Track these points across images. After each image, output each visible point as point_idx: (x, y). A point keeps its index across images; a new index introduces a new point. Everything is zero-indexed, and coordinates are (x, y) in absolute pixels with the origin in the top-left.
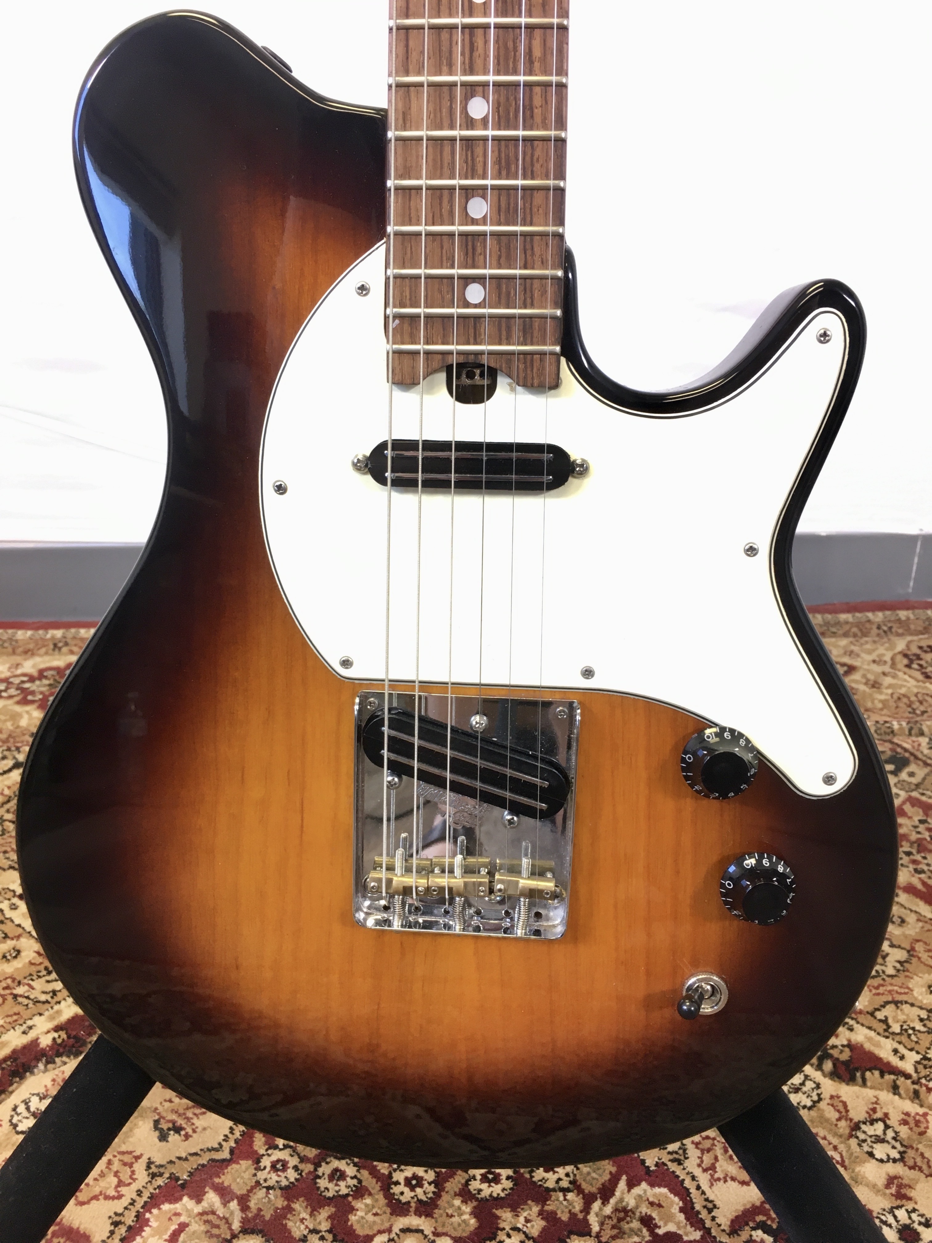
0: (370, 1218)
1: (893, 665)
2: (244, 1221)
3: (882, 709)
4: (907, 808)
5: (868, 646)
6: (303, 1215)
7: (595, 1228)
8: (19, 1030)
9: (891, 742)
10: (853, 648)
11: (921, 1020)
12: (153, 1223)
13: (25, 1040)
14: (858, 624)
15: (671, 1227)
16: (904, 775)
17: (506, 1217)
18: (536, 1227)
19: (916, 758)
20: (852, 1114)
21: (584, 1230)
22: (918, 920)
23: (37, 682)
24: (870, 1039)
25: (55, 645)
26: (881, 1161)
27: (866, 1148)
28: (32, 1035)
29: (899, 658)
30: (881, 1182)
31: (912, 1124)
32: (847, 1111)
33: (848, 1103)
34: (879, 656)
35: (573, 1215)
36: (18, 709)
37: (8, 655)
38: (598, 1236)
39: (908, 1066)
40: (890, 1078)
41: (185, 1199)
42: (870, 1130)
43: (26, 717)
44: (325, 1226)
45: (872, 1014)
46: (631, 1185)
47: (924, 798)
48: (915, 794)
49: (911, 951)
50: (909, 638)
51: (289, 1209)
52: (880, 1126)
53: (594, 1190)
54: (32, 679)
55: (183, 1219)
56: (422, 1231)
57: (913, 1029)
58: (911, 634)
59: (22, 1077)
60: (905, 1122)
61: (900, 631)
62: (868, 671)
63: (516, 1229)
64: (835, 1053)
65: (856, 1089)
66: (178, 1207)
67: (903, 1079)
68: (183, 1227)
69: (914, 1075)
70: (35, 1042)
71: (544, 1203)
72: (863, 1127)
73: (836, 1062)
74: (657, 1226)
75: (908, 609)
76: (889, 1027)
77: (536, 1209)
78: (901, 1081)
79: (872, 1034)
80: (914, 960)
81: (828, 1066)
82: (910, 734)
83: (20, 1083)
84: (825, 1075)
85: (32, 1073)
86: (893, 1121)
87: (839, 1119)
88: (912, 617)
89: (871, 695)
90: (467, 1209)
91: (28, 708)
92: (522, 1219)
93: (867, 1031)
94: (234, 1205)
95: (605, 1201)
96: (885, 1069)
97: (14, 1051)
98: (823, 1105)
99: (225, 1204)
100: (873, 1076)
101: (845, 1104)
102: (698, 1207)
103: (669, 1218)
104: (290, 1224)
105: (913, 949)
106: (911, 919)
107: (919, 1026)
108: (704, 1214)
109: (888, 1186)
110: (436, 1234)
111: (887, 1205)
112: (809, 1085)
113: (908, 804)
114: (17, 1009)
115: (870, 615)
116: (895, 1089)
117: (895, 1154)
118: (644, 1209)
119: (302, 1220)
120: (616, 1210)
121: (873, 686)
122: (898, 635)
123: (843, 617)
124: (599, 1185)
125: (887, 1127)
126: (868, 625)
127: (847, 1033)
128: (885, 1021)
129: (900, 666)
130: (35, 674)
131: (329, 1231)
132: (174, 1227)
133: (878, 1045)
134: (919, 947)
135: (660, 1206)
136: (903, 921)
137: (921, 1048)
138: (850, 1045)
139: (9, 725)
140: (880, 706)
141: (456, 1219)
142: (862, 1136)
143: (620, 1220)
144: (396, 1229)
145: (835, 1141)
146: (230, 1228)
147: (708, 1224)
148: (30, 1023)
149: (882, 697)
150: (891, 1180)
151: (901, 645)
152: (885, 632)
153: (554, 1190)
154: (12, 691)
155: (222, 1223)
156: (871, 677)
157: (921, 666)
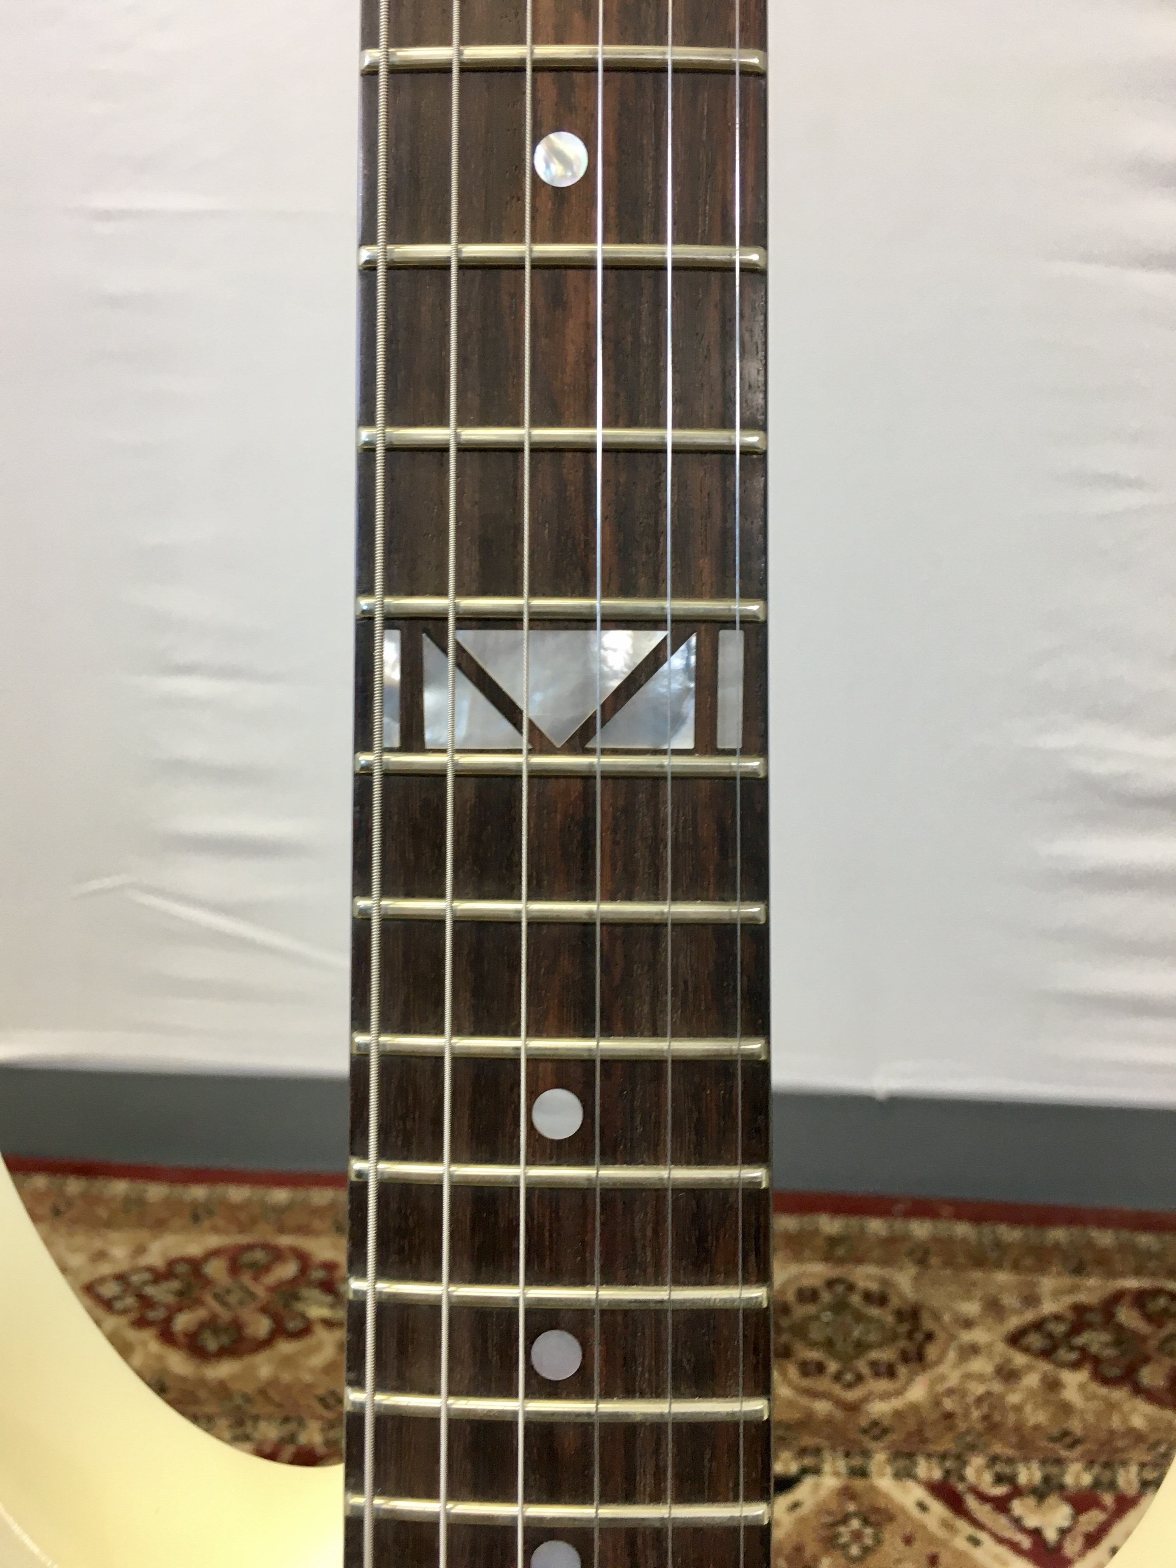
25: (195, 1214)
37: (130, 1227)
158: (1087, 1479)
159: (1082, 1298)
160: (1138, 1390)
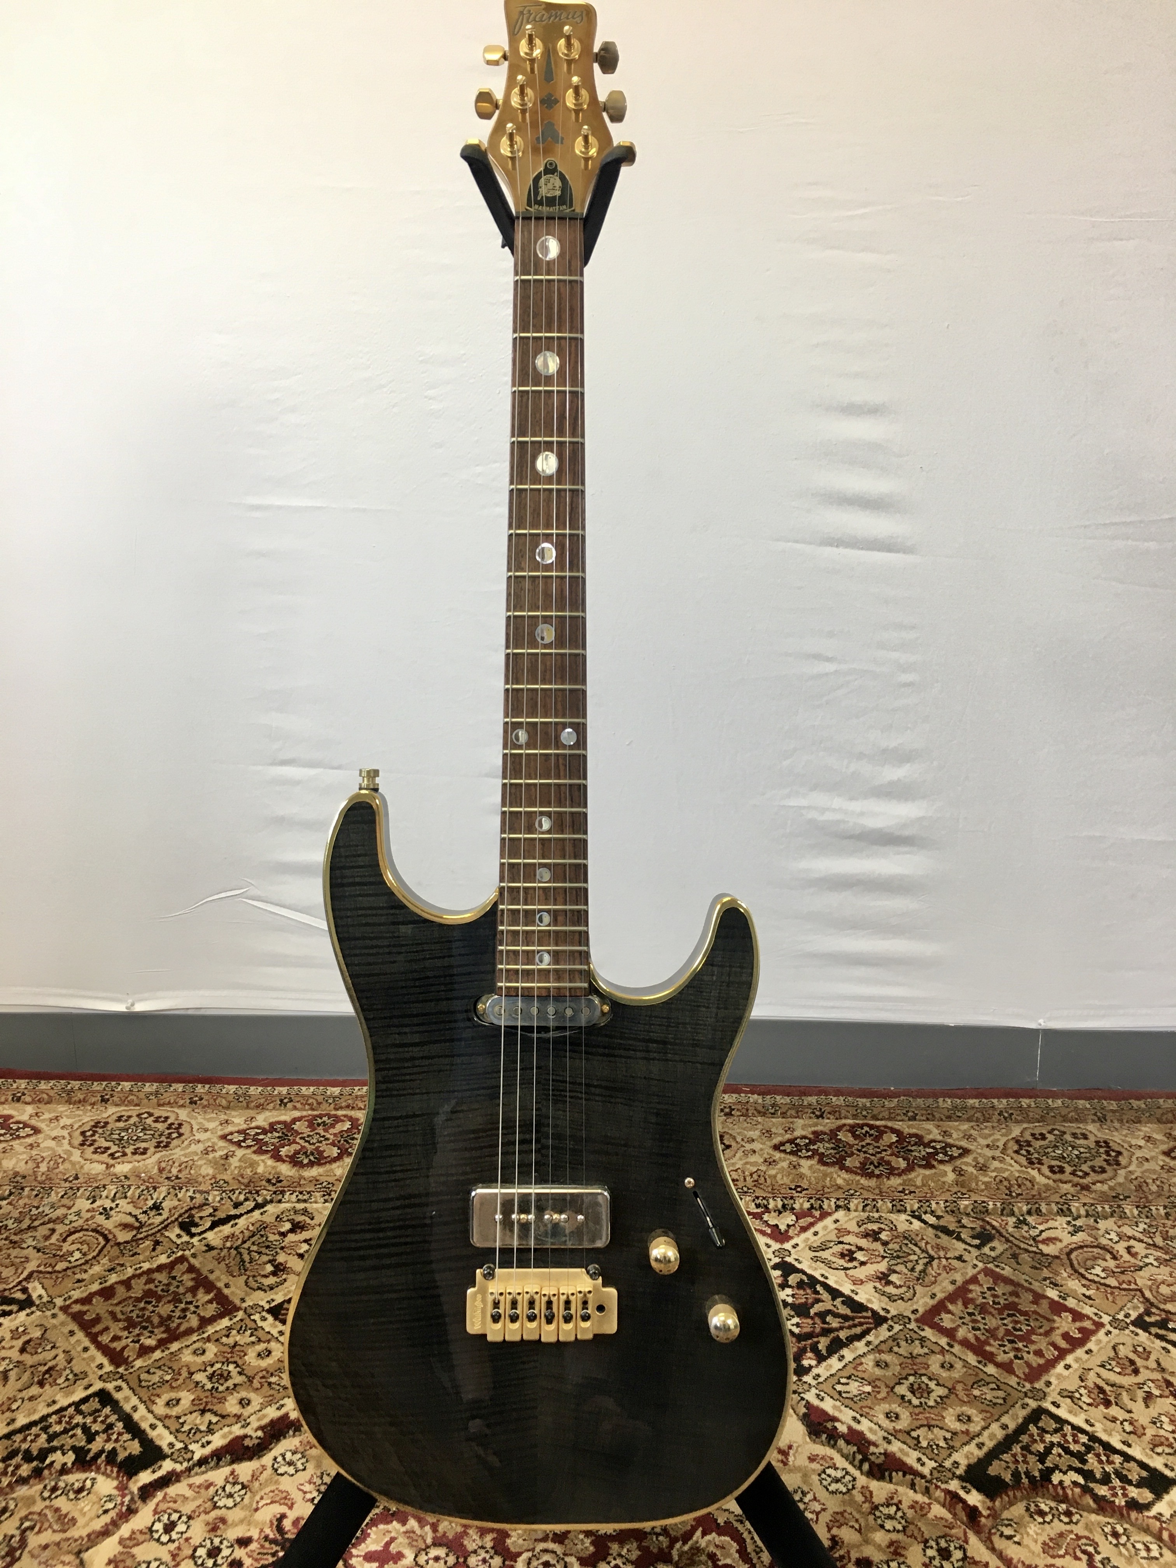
0: (521, 1541)
1: (1004, 1151)
2: (433, 1538)
3: (982, 1191)
4: (981, 1277)
5: (986, 1131)
6: (474, 1537)
7: (676, 1558)
8: (274, 1407)
9: (983, 1220)
10: (972, 1132)
11: (945, 1439)
12: (373, 1536)
13: (279, 1414)
14: (981, 1110)
15: (728, 1561)
16: (986, 1250)
17: (615, 1547)
18: (635, 1554)
19: (1001, 1235)
20: (874, 1500)
21: (667, 1559)
22: (964, 1366)
23: (269, 1135)
24: (901, 1450)
25: (281, 1101)
26: (889, 1531)
27: (879, 1521)
28: (283, 1411)
29: (1012, 1143)
30: (884, 1544)
31: (918, 1509)
32: (871, 1497)
33: (874, 1494)
34: (994, 1141)
35: (661, 1550)
36: (255, 1157)
37: (242, 1108)
38: (677, 1563)
39: (926, 1471)
40: (909, 1477)
41: (395, 1523)
42: (885, 1510)
43: (262, 1164)
44: (489, 1545)
45: (908, 1433)
46: (704, 1534)
47: (998, 1270)
48: (990, 1266)
49: (951, 1390)
50: (1025, 1125)
51: (465, 1533)
52: (894, 1508)
53: (679, 1535)
54: (265, 1132)
55: (393, 1534)
56: (555, 1552)
57: (937, 1445)
58: (1029, 1122)
59: (278, 1440)
60: (912, 1507)
61: (1019, 1118)
62: (980, 1154)
63: (620, 1555)
64: (873, 1458)
65: (882, 1484)
66: (389, 1527)
67: (918, 1479)
68: (393, 1540)
69: (929, 1477)
70: (286, 1415)
71: (641, 1542)
72: (881, 1508)
73: (872, 1464)
74: (719, 1560)
75: (1030, 1097)
76: (919, 1442)
77: (635, 1544)
78: (918, 1480)
79: (905, 1447)
80: (953, 1396)
81: (866, 1466)
82: (1002, 1214)
83: (276, 1444)
84: (862, 1473)
85: (285, 1437)
86: (904, 1506)
87: (864, 1502)
88: (1033, 1105)
89: (976, 1177)
90: (587, 1542)
91: (263, 1157)
92: (625, 1550)
93: (899, 1444)
94: (428, 1528)
95: (685, 1543)
96: (907, 1470)
97: (272, 1421)
98: (854, 1492)
99: (422, 1527)
100: (897, 1476)
101: (871, 1493)
102: (749, 1550)
103: (728, 1555)
104: (465, 1542)
105: (954, 1388)
106: (959, 1365)
107: (942, 1444)
108: (753, 1555)
109: (889, 1547)
110: (565, 1554)
111: (885, 1558)
112: (848, 1478)
113: (982, 1274)
114: (272, 1392)
115: (995, 1101)
116: (913, 1486)
117: (900, 1527)
118: (712, 1549)
119: (474, 1541)
120: (691, 1548)
121: (981, 1169)
122: (1017, 1122)
123: (971, 1102)
124: (682, 1532)
125: (898, 1509)
126: (991, 1112)
127: (885, 1445)
128: (917, 1439)
129: (1010, 1152)
130: (267, 1127)
131: (492, 1548)
132: (387, 1539)
133: (907, 1455)
134: (959, 1387)
135: (723, 1548)
136: (952, 1366)
137: (940, 1460)
138: (885, 1454)
139: (248, 1171)
140: (983, 1187)
141: (579, 1547)
142: (878, 1513)
143: (693, 1554)
144: (537, 1550)
145: (857, 1516)
146: (425, 1541)
147: (755, 1561)
148: (282, 1402)
149: (986, 1179)
150: (891, 1543)
151: (1016, 1131)
152: (1005, 1118)
153: (650, 1533)
154: (249, 1142)
155: (420, 1540)
156: (981, 1160)
157: (1028, 1151)
158: (807, 1205)
159: (819, 1128)
160: (843, 1167)
